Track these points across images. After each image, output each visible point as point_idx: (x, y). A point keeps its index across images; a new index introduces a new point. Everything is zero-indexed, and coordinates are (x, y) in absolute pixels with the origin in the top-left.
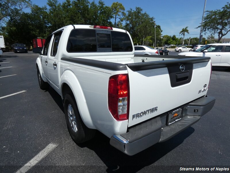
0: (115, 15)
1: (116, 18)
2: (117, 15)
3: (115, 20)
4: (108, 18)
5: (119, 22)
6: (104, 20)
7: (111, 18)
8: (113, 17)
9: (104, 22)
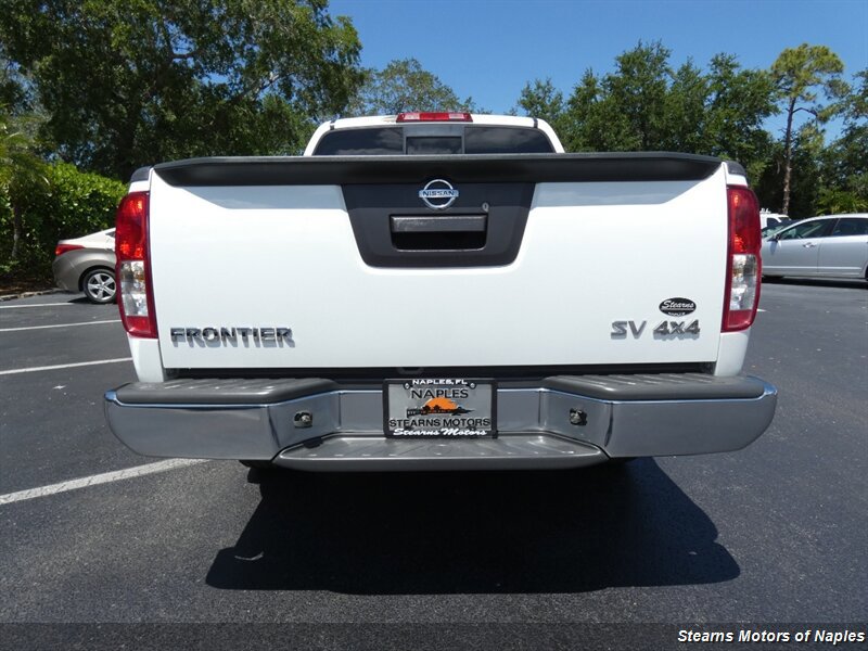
0: (787, 99)
1: (791, 112)
2: (799, 99)
3: (790, 120)
4: (750, 115)
5: (809, 125)
6: (728, 129)
7: (767, 114)
8: (776, 110)
9: (731, 136)
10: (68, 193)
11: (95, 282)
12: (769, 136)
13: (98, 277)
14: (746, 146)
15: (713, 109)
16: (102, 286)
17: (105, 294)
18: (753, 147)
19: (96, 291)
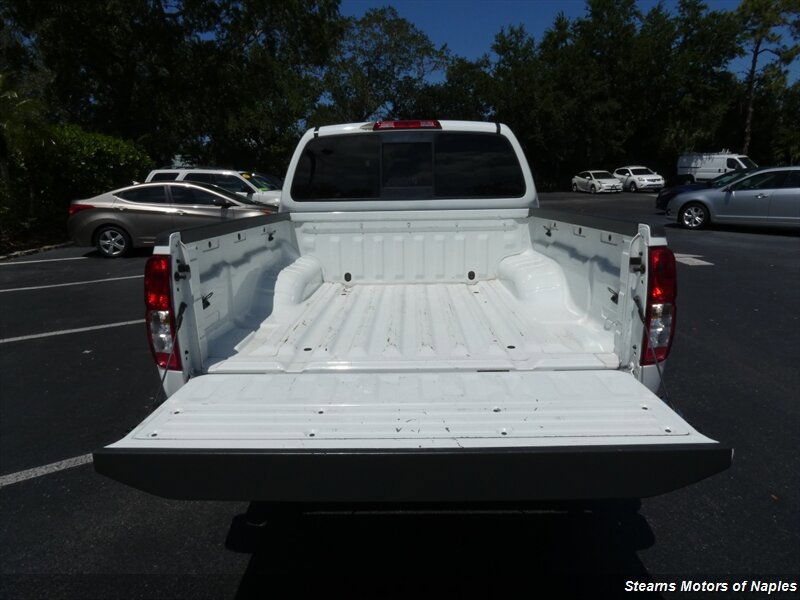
0: (753, 41)
1: (756, 53)
2: (764, 40)
3: (755, 61)
4: (716, 57)
5: (773, 66)
6: (693, 71)
8: (741, 52)
9: (696, 78)
10: (76, 153)
11: (106, 238)
12: (733, 78)
13: (108, 233)
14: (709, 88)
15: (680, 52)
16: (112, 242)
17: (115, 249)
18: (717, 89)
19: (107, 247)
